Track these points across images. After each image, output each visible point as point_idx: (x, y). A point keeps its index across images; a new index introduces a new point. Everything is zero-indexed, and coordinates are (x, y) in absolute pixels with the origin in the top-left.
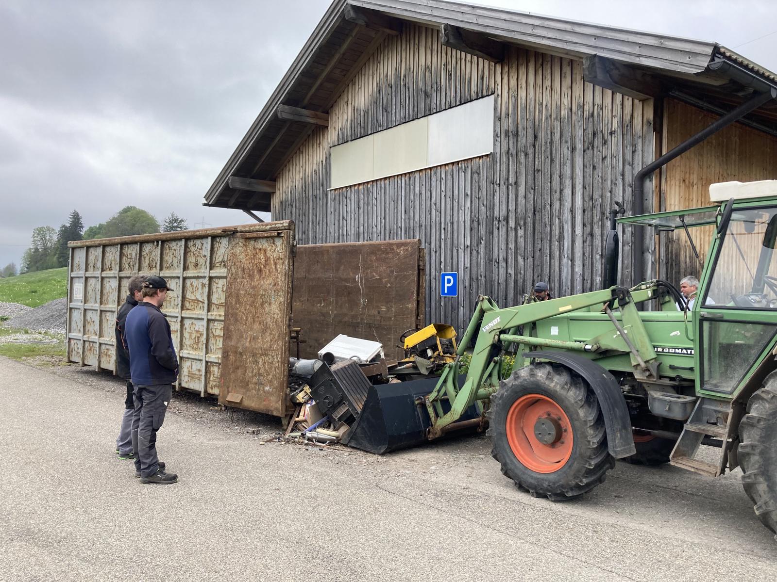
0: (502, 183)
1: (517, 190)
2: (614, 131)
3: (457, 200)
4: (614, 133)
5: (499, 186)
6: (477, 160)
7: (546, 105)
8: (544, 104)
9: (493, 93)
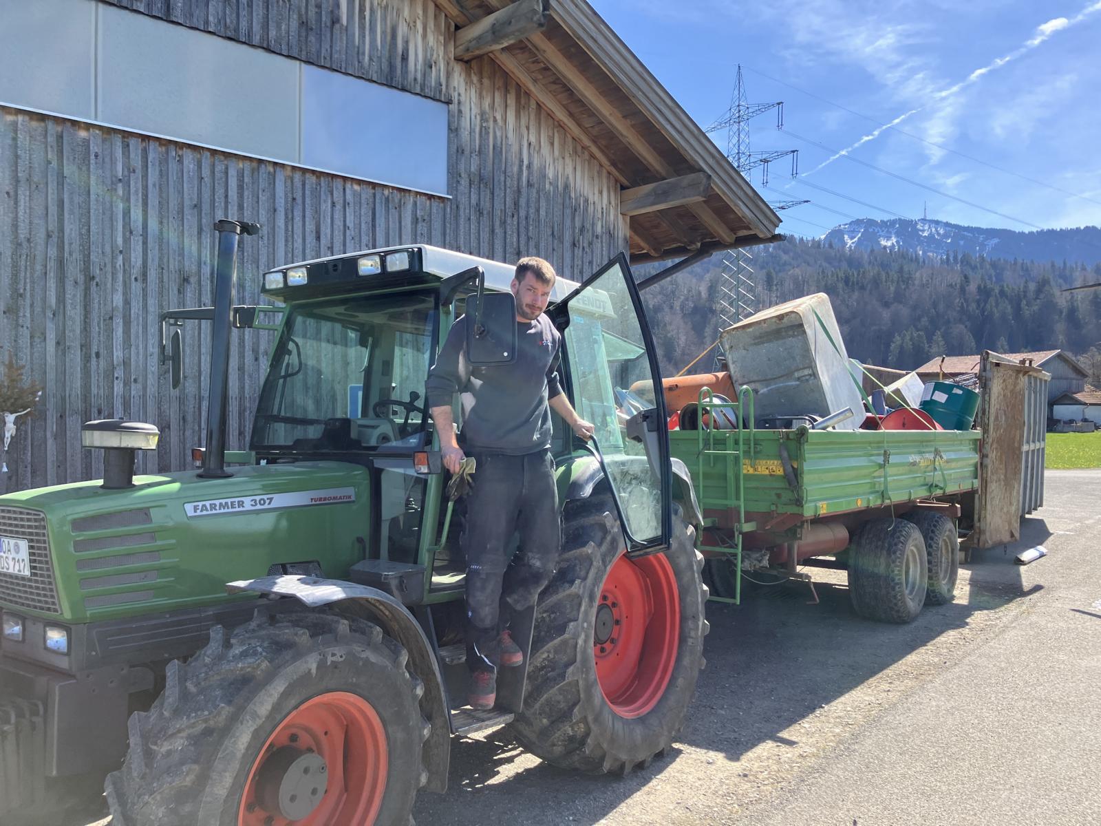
6: (424, 198)
7: (529, 167)
8: (526, 162)
9: (449, 102)
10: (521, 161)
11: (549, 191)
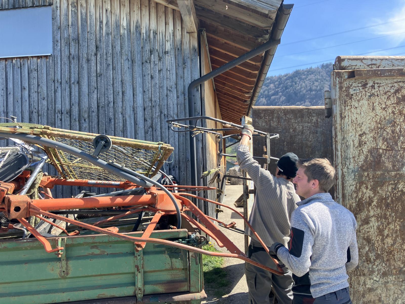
0: (63, 81)
1: (80, 89)
2: (168, 51)
3: (12, 93)
4: (168, 53)
5: (61, 84)
6: (35, 59)
7: (107, 23)
8: (104, 22)
9: (50, 4)
10: (101, 22)
11: (124, 33)
